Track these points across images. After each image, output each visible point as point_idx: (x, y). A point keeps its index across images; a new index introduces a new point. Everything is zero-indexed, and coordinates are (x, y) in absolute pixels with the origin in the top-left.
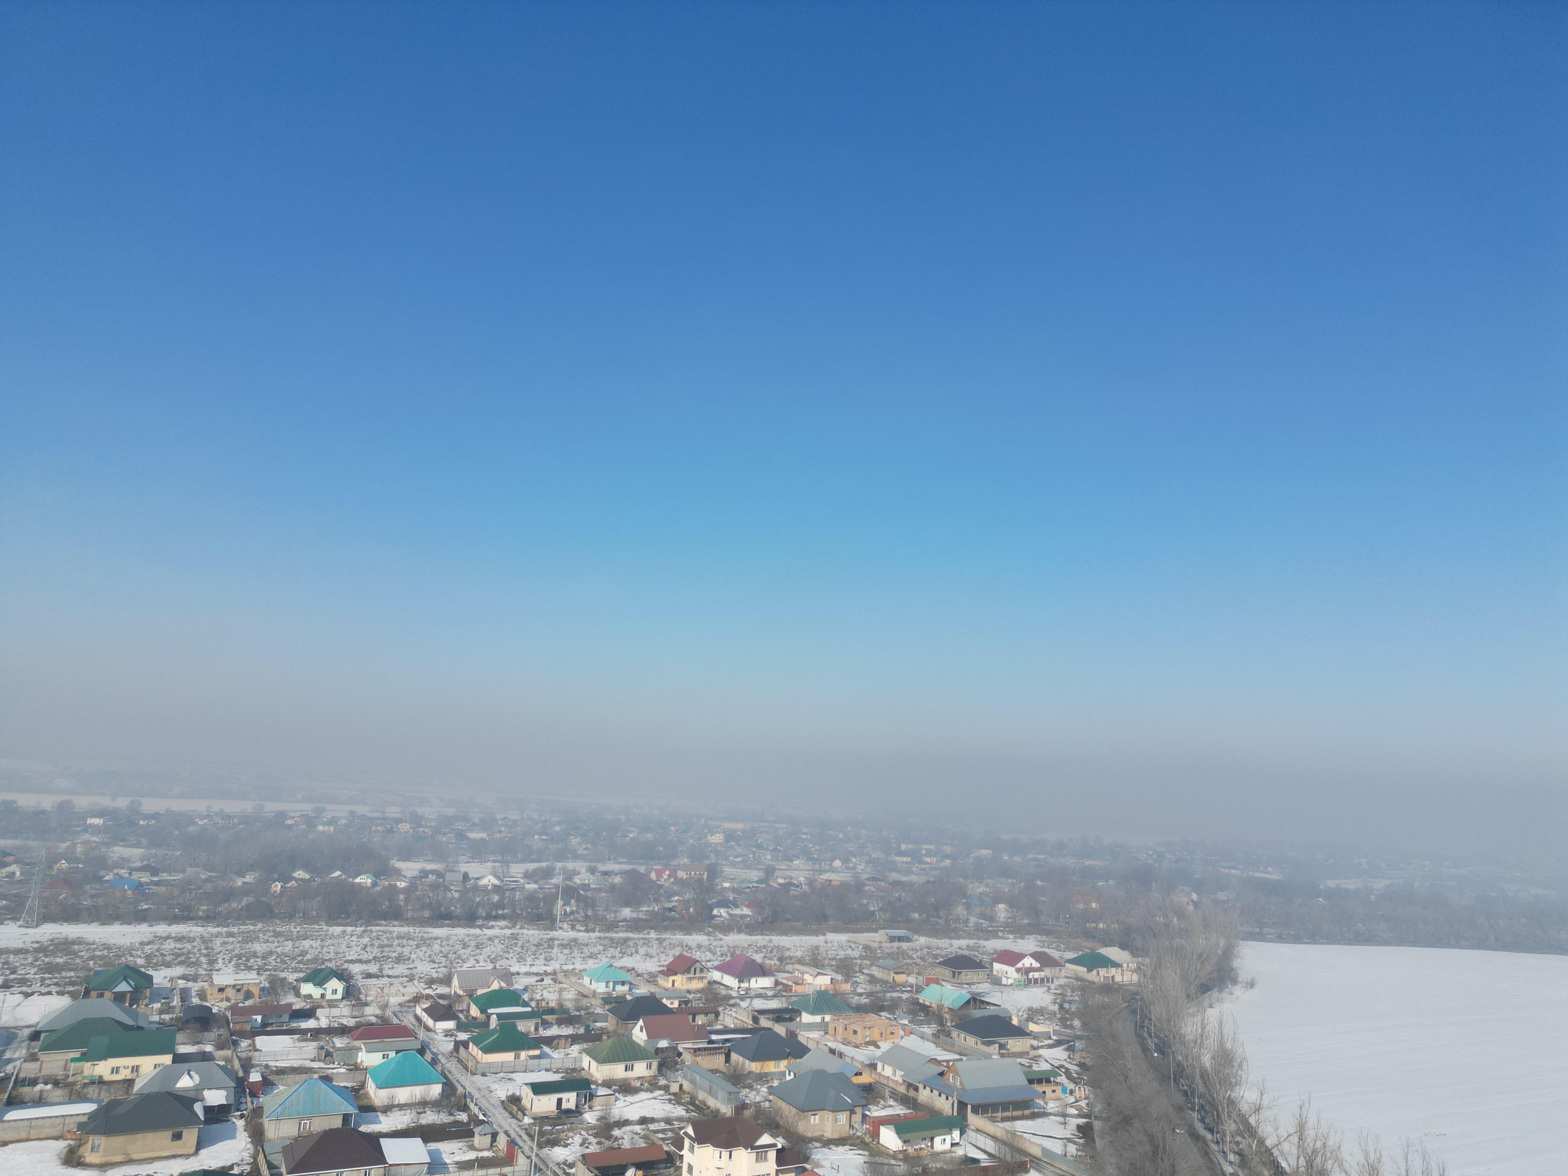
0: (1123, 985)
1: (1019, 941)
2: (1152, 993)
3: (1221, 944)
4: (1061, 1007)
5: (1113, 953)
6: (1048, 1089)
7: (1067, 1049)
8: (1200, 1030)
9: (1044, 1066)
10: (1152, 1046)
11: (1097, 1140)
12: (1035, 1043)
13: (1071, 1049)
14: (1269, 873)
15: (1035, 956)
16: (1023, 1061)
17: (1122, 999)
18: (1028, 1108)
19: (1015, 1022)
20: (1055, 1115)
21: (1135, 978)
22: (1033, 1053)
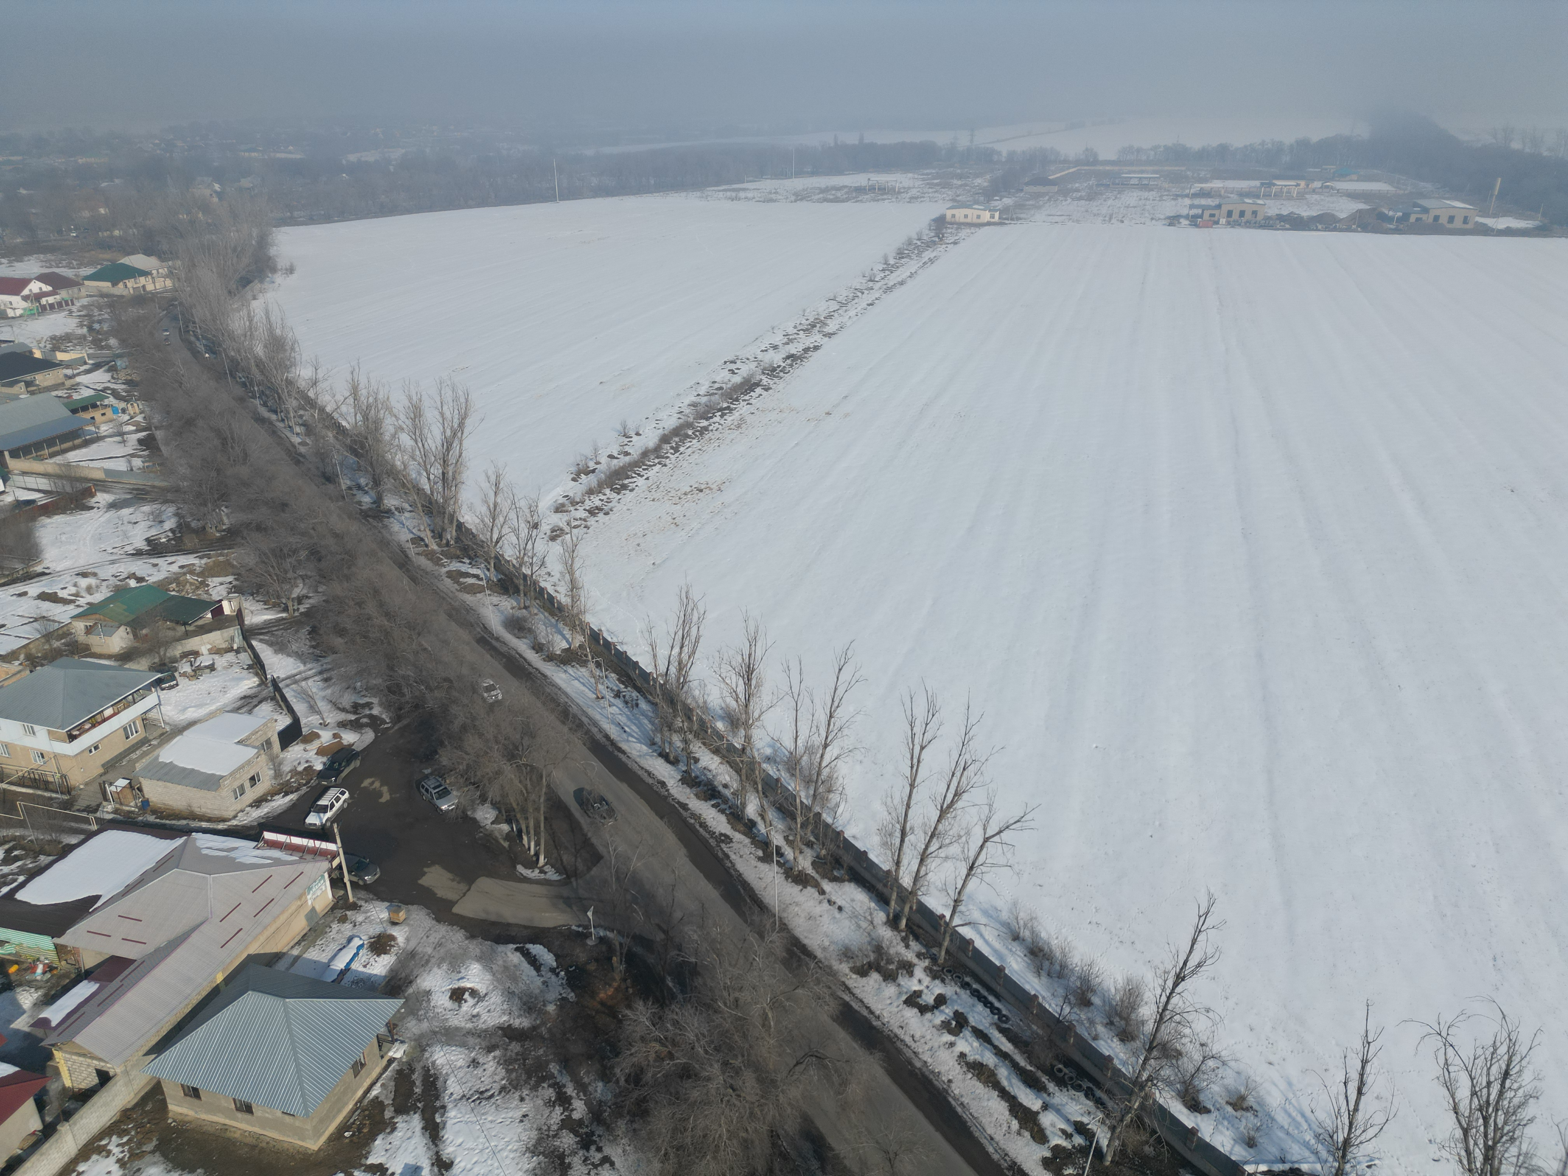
0: (158, 293)
1: (16, 264)
2: (190, 296)
3: (254, 235)
4: (90, 329)
5: (138, 261)
6: (97, 414)
7: (108, 371)
8: (248, 323)
9: (86, 393)
10: (202, 348)
11: (163, 448)
12: (69, 372)
13: (112, 369)
14: (290, 152)
15: (42, 278)
16: (60, 393)
17: (159, 308)
18: (78, 437)
19: (38, 354)
20: (111, 436)
21: (169, 283)
22: (68, 383)
